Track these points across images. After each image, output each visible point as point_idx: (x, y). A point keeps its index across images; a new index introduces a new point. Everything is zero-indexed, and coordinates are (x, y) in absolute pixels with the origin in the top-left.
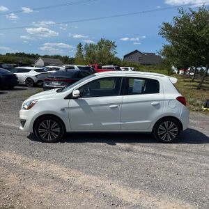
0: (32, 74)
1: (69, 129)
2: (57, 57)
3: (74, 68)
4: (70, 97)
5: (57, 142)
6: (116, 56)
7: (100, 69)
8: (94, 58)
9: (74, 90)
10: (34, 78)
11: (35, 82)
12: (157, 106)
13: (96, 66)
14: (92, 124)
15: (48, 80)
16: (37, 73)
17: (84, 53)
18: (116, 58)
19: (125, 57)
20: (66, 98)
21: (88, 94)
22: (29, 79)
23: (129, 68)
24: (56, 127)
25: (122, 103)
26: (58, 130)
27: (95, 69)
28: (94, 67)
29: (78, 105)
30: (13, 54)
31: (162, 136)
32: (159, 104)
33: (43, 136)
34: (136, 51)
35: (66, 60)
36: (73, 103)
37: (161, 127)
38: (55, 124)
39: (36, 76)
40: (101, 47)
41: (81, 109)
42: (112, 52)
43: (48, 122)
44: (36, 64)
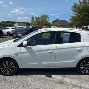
0: (10, 30)
1: (20, 67)
2: (24, 23)
3: (30, 27)
4: (21, 45)
5: (13, 75)
6: (49, 22)
7: (42, 27)
8: (39, 23)
9: (24, 41)
10: (11, 32)
11: (11, 34)
12: (80, 51)
13: (40, 26)
14: (36, 64)
15: (16, 33)
16: (12, 30)
17: (35, 20)
18: (49, 23)
19: (53, 22)
20: (18, 46)
21: (34, 43)
22: (8, 33)
23: (55, 27)
24: (12, 65)
25: (56, 49)
26: (14, 67)
27: (40, 28)
28: (39, 26)
29: (26, 51)
30: (5, 22)
31: (82, 70)
32: (81, 49)
33: (4, 72)
34: (58, 20)
35: (28, 24)
36: (23, 49)
37: (82, 64)
38: (12, 63)
39: (12, 31)
40: (42, 18)
41: (28, 54)
42: (47, 20)
43: (7, 62)
44: (15, 26)
